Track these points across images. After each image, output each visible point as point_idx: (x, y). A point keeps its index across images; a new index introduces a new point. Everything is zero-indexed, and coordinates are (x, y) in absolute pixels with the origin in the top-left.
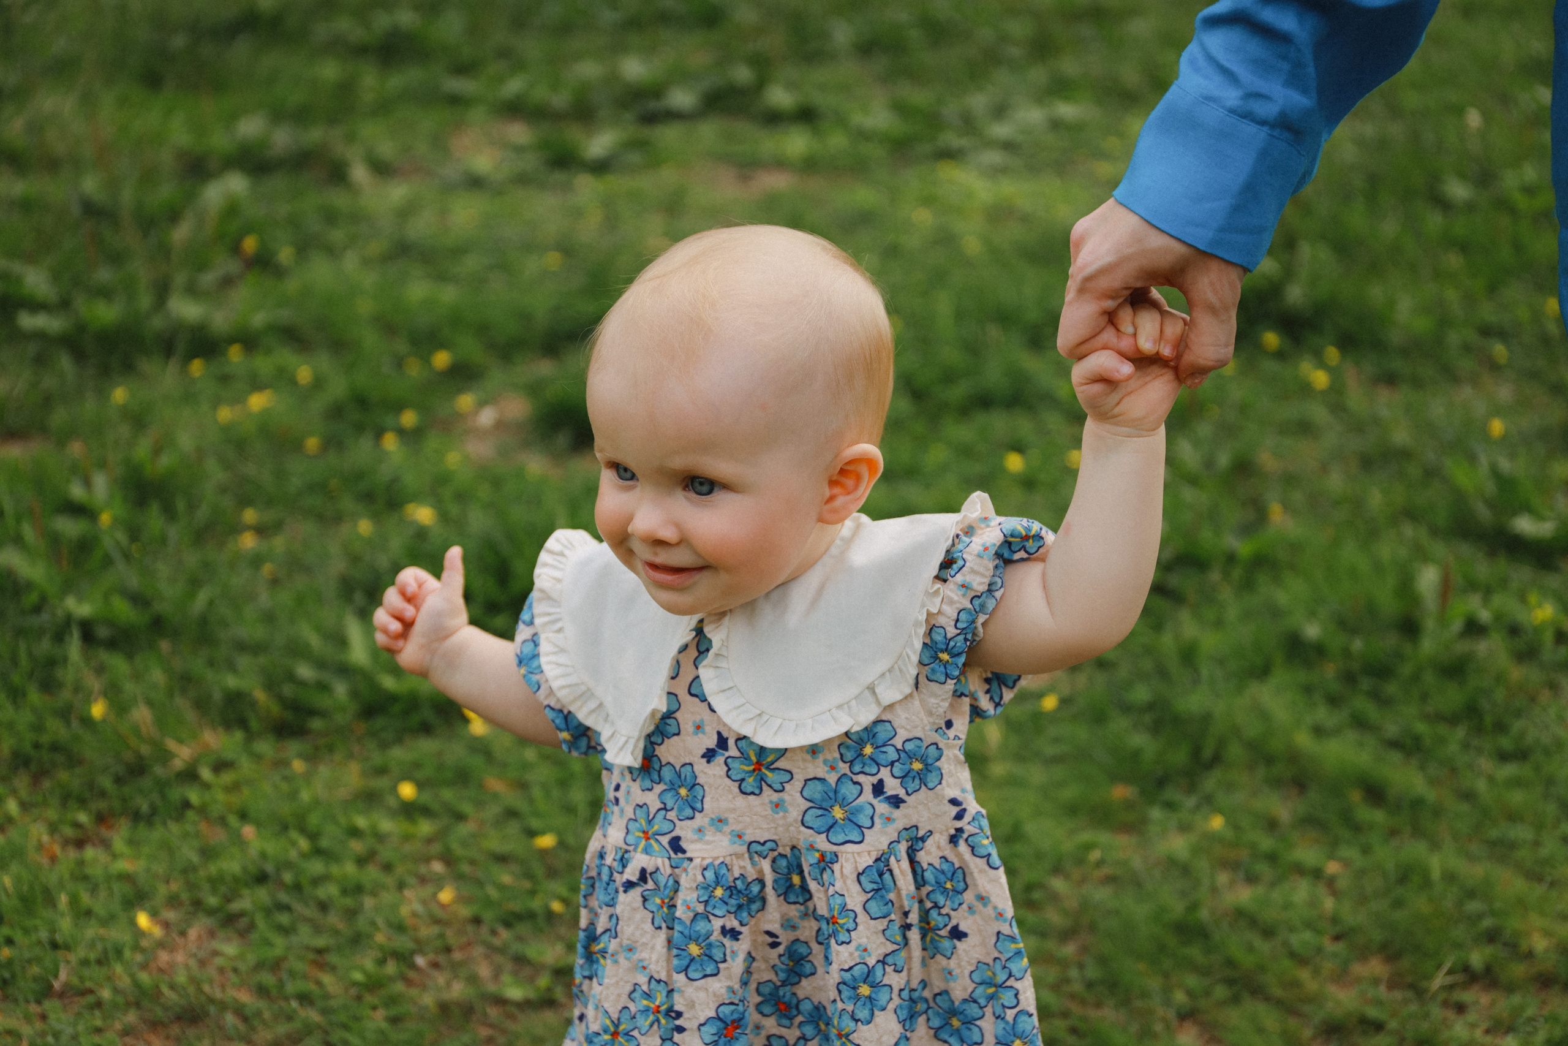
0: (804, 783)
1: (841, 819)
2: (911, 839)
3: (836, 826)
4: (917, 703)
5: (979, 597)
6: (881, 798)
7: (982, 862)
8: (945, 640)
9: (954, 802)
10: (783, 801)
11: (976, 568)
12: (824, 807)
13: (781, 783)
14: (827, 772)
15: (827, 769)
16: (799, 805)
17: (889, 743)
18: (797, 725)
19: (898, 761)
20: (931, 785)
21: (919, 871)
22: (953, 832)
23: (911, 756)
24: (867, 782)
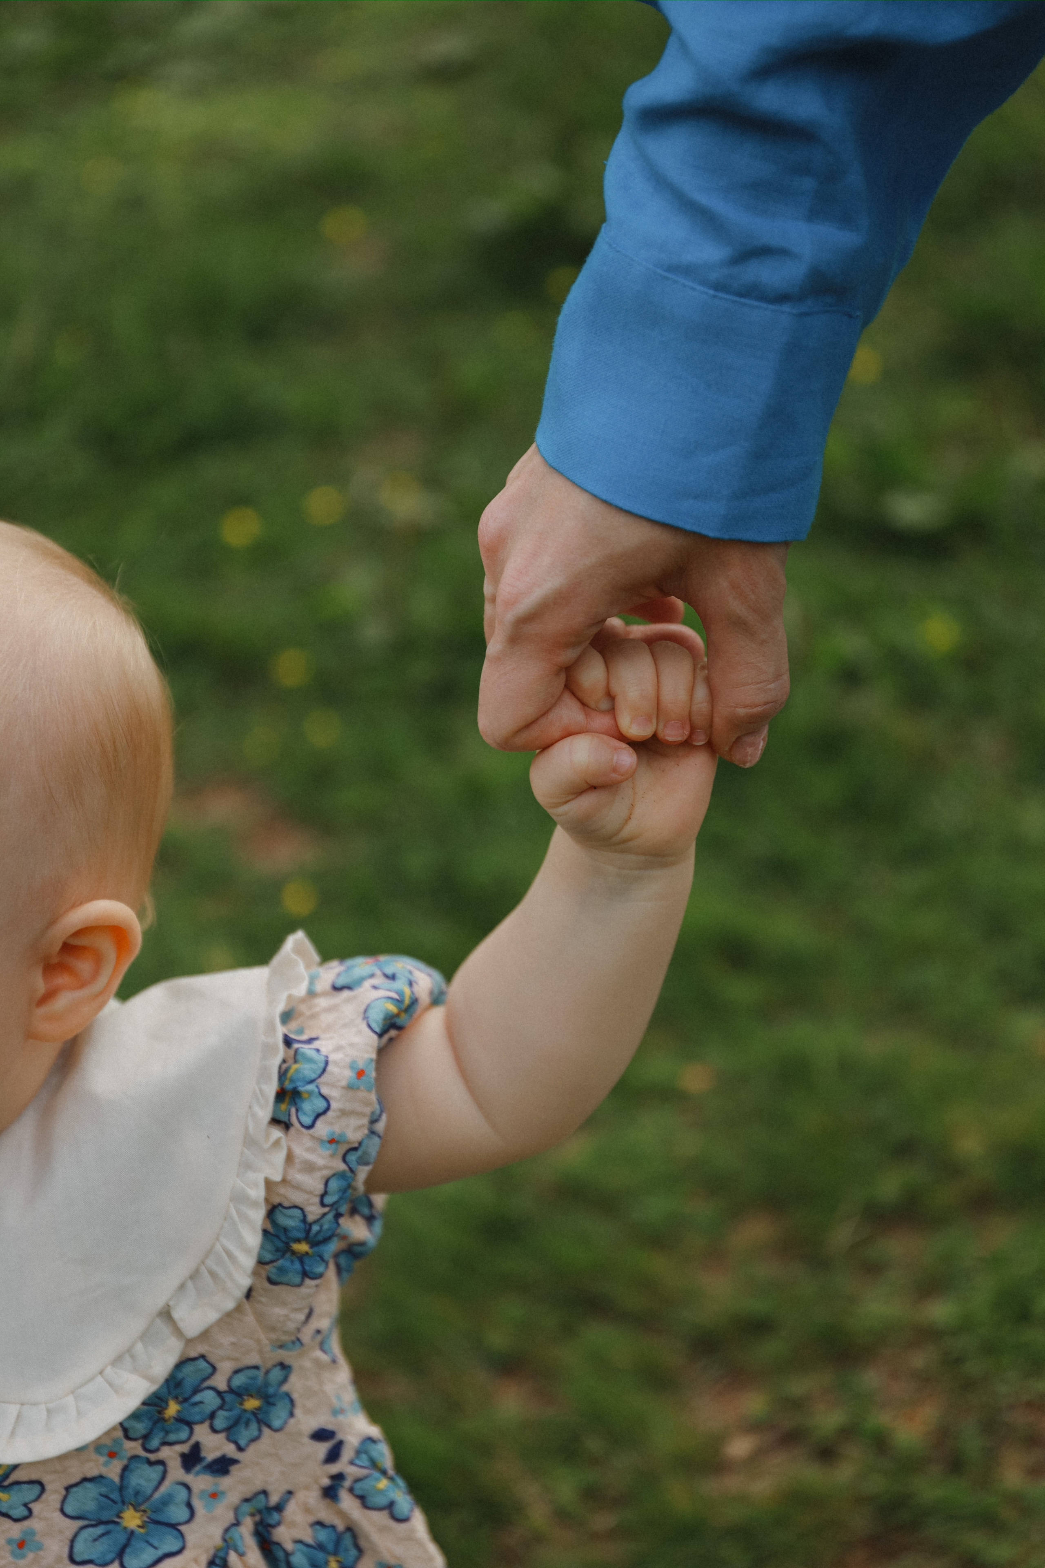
0: (64, 1492)
1: (139, 1527)
2: (260, 1512)
3: (133, 1542)
4: (250, 1319)
5: (355, 1149)
6: (198, 1468)
7: (381, 1518)
8: (302, 1225)
9: (321, 1435)
10: (32, 1533)
11: (348, 1106)
12: (104, 1519)
13: (25, 1505)
14: (105, 1464)
15: (103, 1459)
16: (61, 1532)
17: (206, 1384)
18: (49, 1411)
19: (221, 1408)
20: (276, 1423)
21: (280, 1555)
22: (326, 1482)
23: (239, 1393)
24: (171, 1455)
